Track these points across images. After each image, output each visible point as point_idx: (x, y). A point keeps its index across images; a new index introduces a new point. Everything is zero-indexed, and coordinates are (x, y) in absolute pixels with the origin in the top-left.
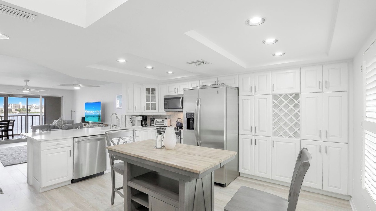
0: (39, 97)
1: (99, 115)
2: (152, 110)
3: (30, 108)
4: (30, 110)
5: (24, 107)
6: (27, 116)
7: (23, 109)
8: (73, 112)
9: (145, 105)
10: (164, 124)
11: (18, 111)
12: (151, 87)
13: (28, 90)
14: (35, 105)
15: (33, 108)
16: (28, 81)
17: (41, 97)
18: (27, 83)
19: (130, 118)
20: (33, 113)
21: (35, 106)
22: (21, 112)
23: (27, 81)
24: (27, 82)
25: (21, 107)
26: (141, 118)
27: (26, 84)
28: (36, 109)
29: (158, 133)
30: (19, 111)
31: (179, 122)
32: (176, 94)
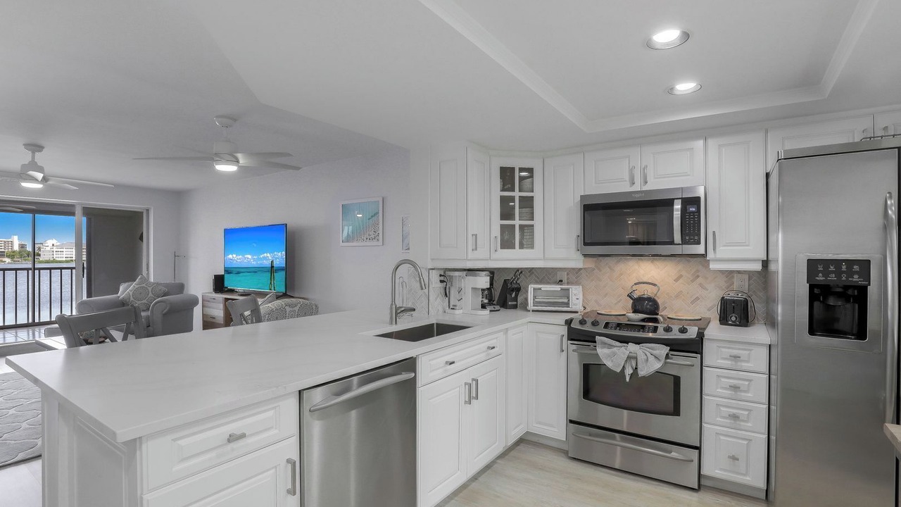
0: (73, 214)
1: (272, 267)
2: (520, 248)
3: (39, 249)
4: (39, 255)
5: (22, 246)
6: (35, 269)
7: (20, 252)
8: (178, 258)
9: (496, 232)
10: (567, 304)
11: (8, 257)
12: (516, 163)
13: (40, 176)
14: (54, 241)
15: (48, 249)
16: (39, 148)
17: (78, 211)
18: (37, 154)
19: (441, 281)
20: (47, 262)
21: (53, 245)
22: (15, 259)
23: (36, 148)
24: (33, 153)
25: (16, 248)
26: (483, 281)
27: (33, 157)
28: (55, 253)
29: (572, 340)
30: (12, 255)
31: (645, 296)
32: (637, 188)
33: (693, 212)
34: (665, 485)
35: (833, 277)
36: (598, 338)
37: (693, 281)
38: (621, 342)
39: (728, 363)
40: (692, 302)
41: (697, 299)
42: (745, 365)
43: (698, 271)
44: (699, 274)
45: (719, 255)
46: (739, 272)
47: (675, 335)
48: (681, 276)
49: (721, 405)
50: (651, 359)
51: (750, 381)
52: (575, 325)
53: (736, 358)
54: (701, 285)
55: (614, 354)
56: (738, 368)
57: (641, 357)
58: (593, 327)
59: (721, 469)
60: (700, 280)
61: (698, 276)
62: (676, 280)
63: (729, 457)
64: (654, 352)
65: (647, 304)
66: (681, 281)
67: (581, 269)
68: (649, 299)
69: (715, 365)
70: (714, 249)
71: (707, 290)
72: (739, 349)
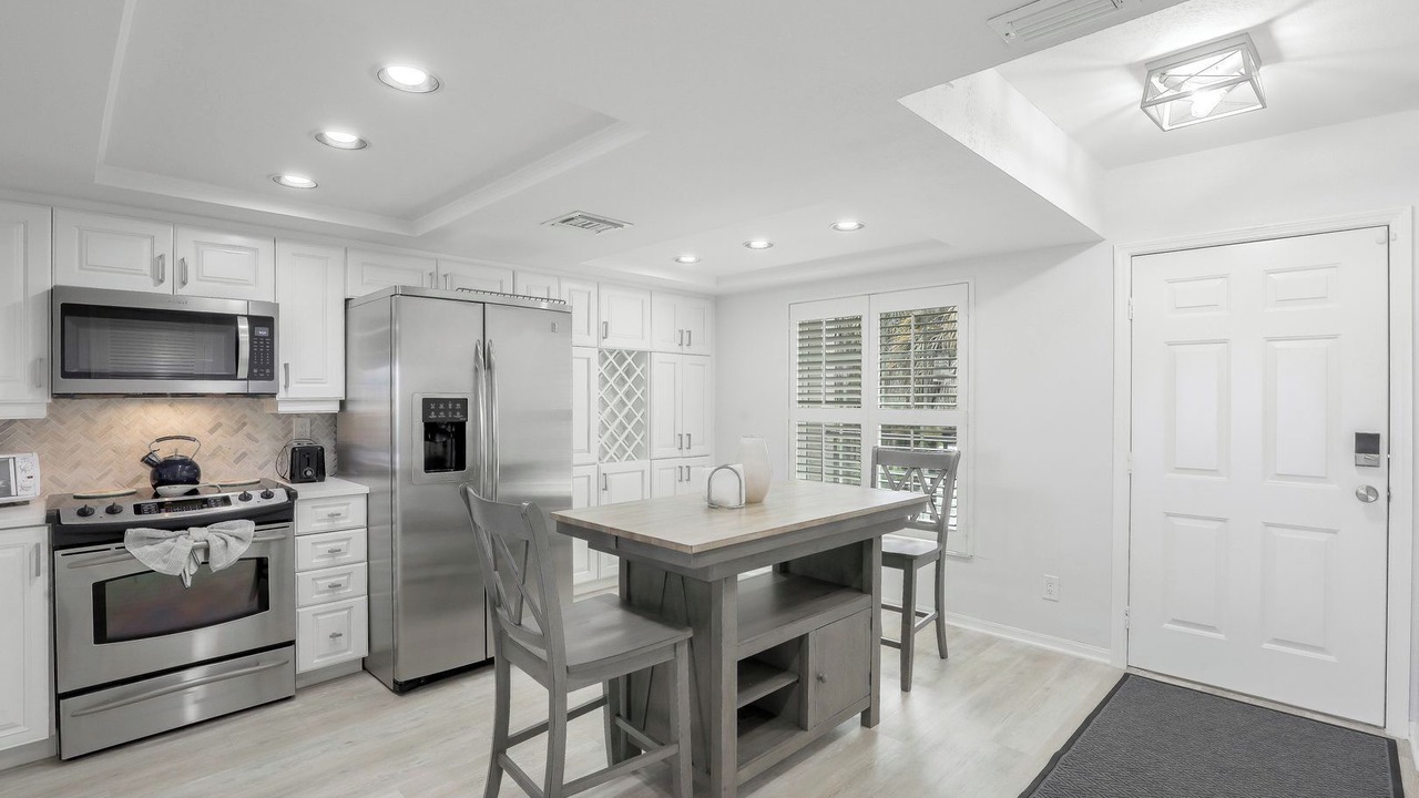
29: (62, 547)
31: (178, 458)
32: (165, 289)
33: (264, 337)
34: (251, 713)
35: (442, 415)
36: (130, 532)
37: (237, 431)
38: (173, 530)
39: (324, 526)
40: (237, 461)
41: (244, 455)
42: (342, 523)
43: (244, 416)
44: (246, 420)
45: (292, 394)
46: (298, 415)
47: (257, 501)
48: (219, 425)
49: (318, 579)
50: (232, 541)
51: (348, 539)
52: (70, 519)
53: (333, 516)
54: (249, 436)
55: (169, 550)
56: (337, 527)
57: (216, 544)
58: (111, 516)
59: (319, 657)
60: (247, 429)
61: (245, 424)
62: (212, 431)
63: (331, 637)
64: (236, 532)
65: (183, 469)
66: (220, 431)
67: (14, 421)
68: (186, 462)
69: (307, 531)
70: (286, 387)
71: (257, 441)
72: (335, 505)
